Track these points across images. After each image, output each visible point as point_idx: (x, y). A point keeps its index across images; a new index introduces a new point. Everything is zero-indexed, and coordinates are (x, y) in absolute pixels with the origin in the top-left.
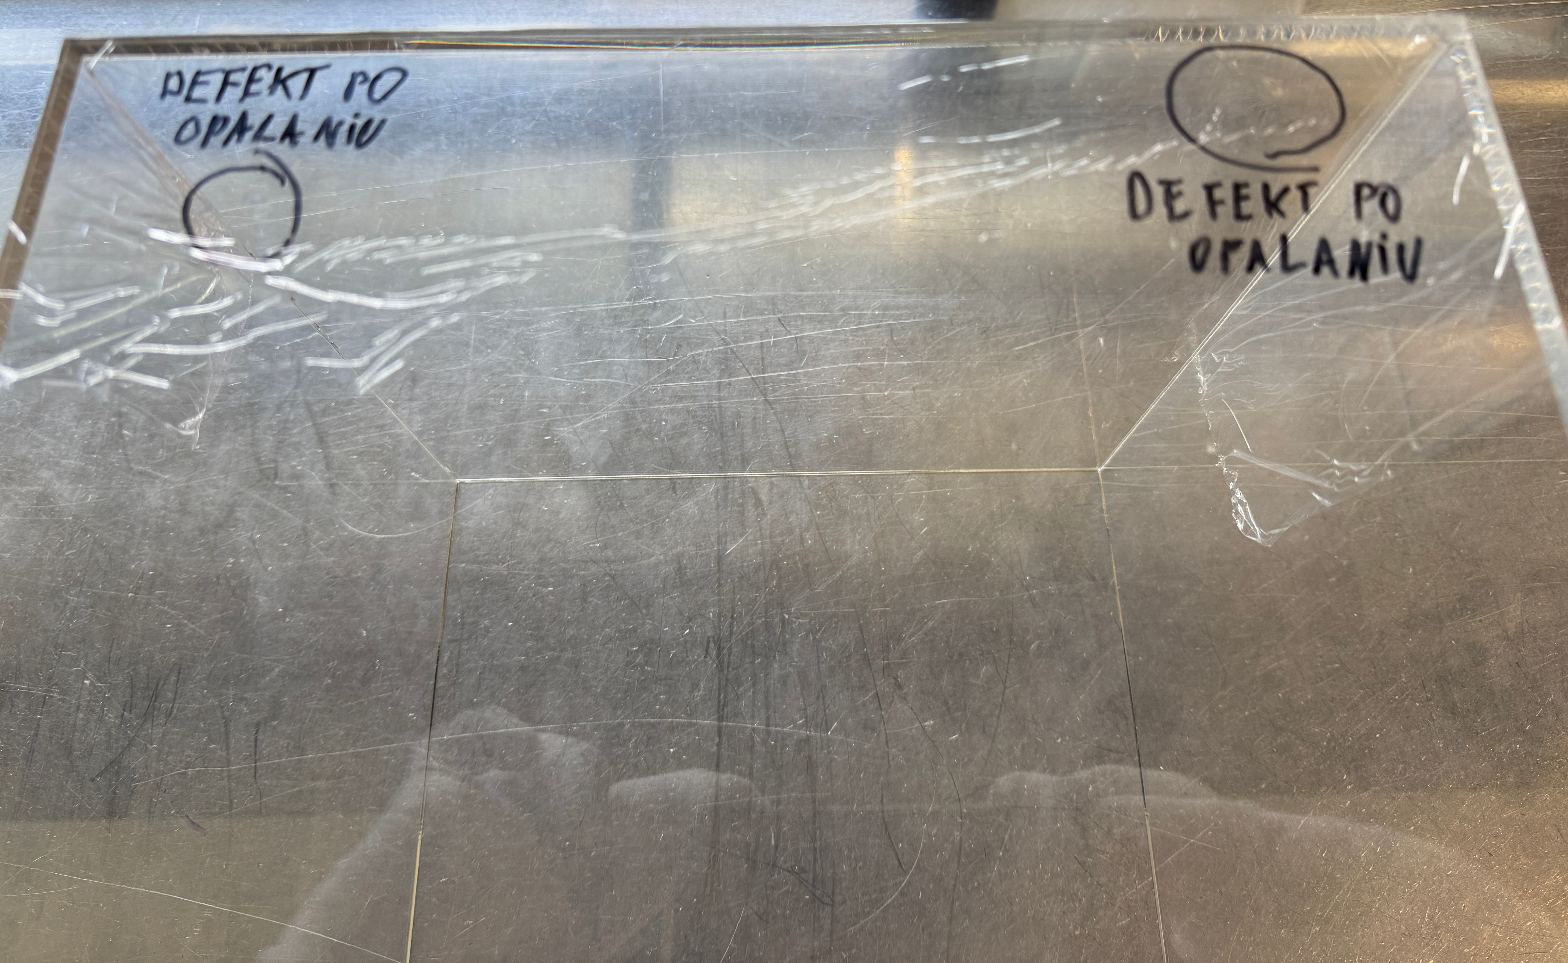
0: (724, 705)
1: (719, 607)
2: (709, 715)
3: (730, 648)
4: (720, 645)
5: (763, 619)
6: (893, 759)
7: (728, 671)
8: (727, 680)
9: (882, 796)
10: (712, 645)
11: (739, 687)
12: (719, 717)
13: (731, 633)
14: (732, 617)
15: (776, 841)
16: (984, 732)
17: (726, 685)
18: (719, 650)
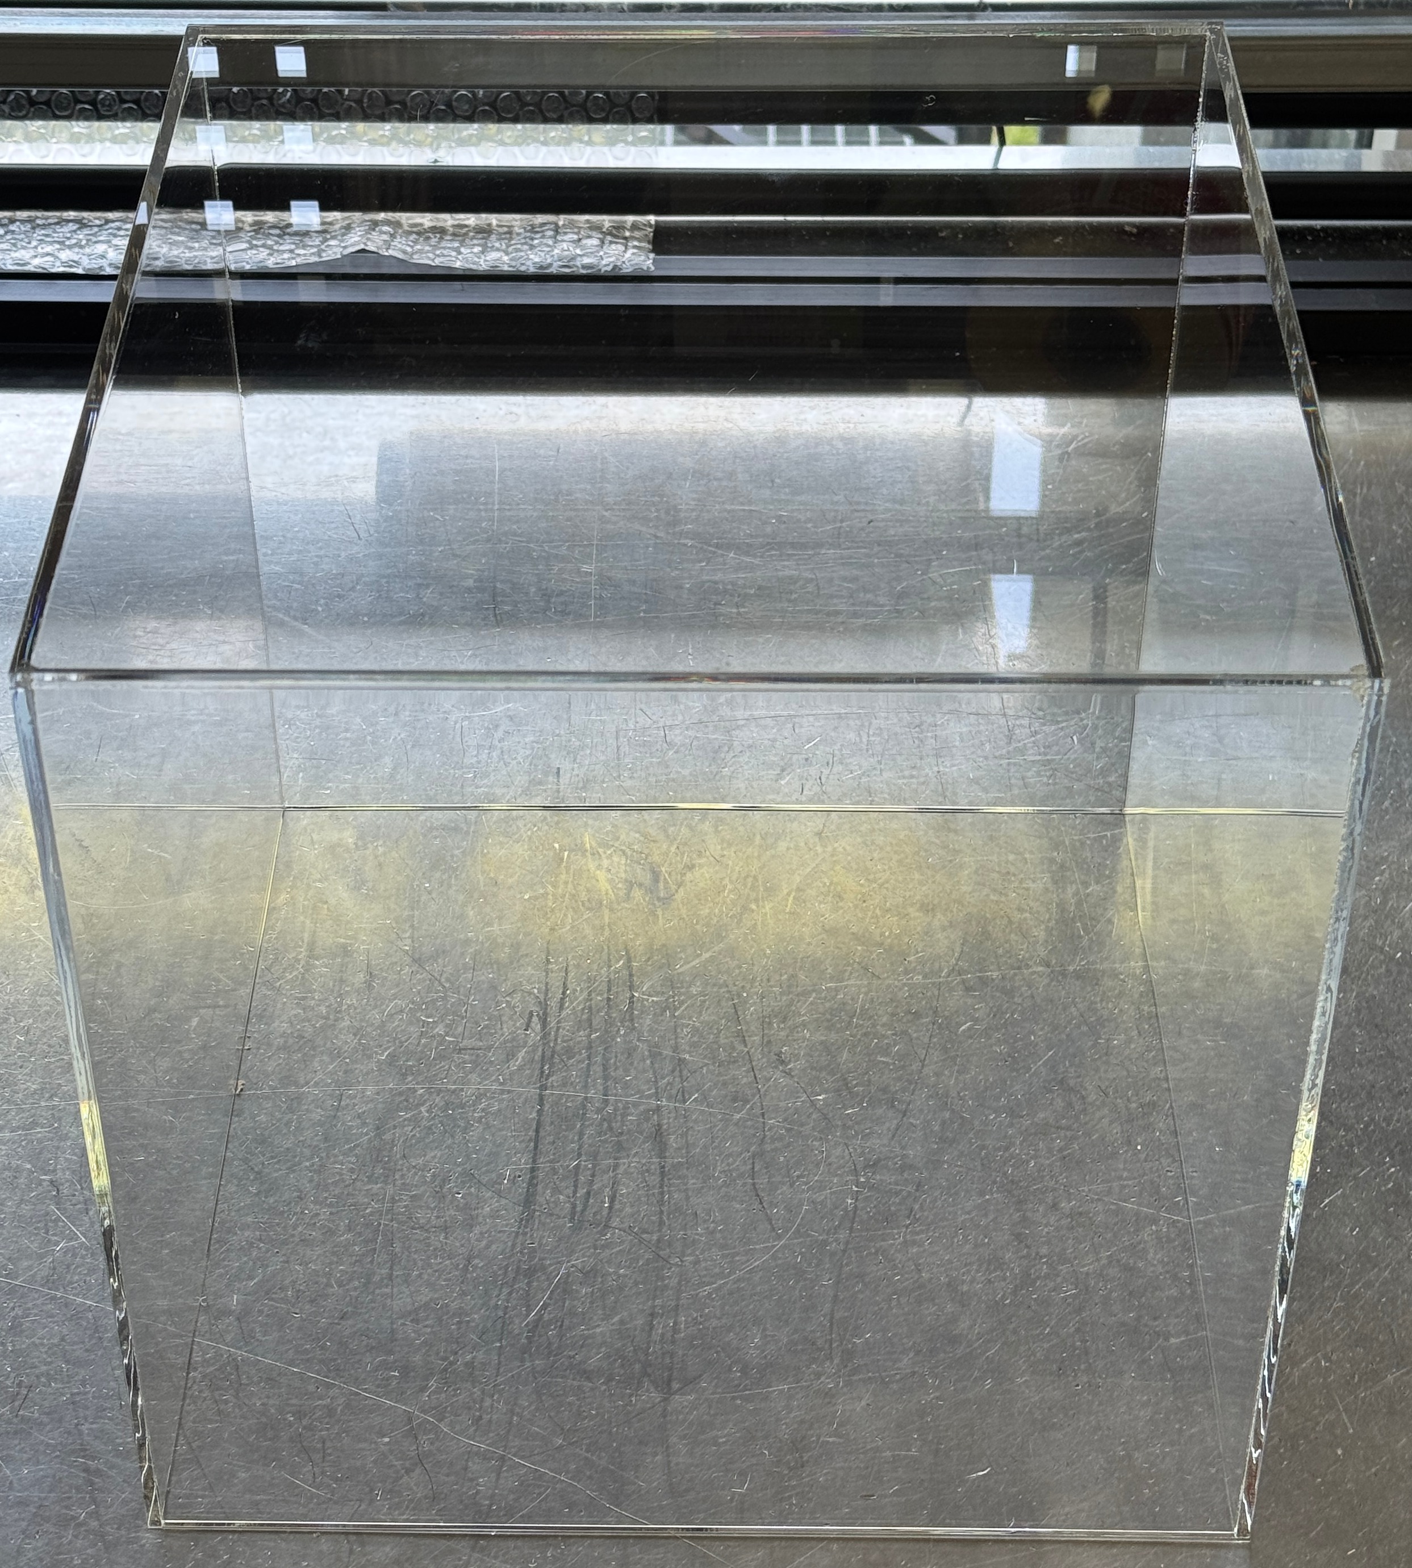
0: (548, 1075)
1: (547, 984)
2: (529, 1083)
3: (559, 1022)
4: (546, 1019)
5: (605, 996)
6: (769, 1130)
7: (556, 1044)
8: (553, 1052)
9: (753, 1163)
10: (535, 1019)
11: (569, 1058)
12: (541, 1086)
13: (561, 1007)
14: (564, 993)
15: (612, 1202)
16: (893, 1106)
17: (553, 1056)
18: (544, 1023)
